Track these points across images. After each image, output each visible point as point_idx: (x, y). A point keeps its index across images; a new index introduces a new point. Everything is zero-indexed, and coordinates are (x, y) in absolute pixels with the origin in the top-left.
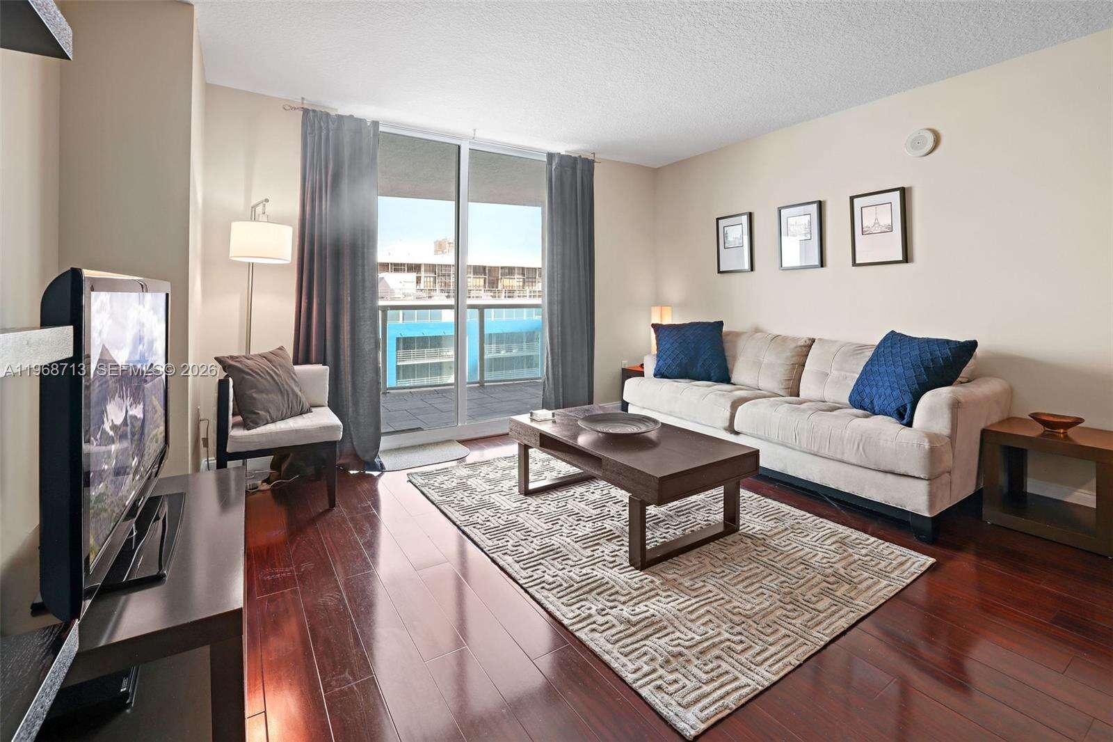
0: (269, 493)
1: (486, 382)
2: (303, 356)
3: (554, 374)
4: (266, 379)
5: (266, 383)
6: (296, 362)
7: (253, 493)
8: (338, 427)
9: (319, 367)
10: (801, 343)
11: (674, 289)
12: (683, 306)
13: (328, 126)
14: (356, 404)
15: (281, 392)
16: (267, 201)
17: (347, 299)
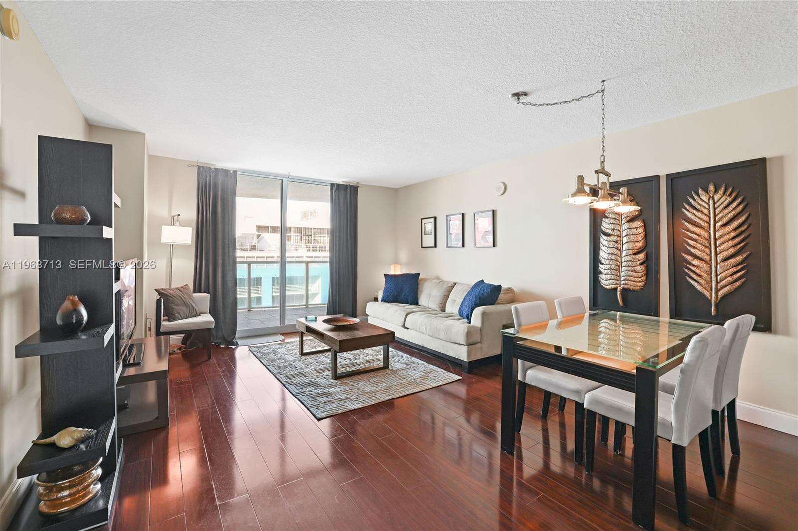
0: (180, 355)
1: (309, 305)
2: (197, 289)
3: (332, 299)
4: (179, 300)
5: (178, 301)
6: (194, 292)
7: (172, 354)
8: (212, 322)
9: (206, 294)
10: (450, 285)
11: (404, 256)
12: (408, 264)
13: (210, 174)
14: (225, 312)
15: (186, 305)
16: (179, 215)
17: (220, 261)
